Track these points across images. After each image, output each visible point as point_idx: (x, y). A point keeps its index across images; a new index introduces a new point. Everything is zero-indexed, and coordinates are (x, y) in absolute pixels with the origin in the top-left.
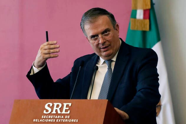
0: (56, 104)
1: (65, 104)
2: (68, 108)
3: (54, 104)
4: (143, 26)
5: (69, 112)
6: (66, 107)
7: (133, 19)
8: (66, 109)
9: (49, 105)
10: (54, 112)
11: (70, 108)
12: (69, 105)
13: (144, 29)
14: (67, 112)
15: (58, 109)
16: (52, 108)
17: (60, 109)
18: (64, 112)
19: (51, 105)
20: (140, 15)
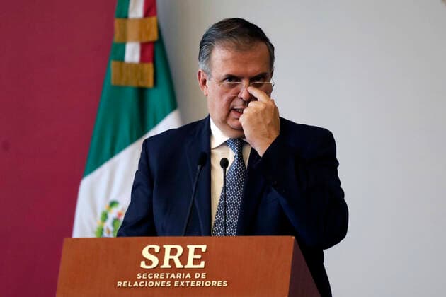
0: (168, 248)
1: (192, 248)
3: (164, 246)
5: (202, 265)
6: (195, 254)
8: (194, 259)
10: (166, 265)
11: (205, 256)
12: (201, 249)
14: (199, 264)
15: (176, 258)
16: (160, 255)
17: (179, 257)
18: (190, 265)
19: (157, 249)
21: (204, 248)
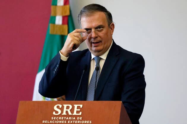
1: (76, 106)
2: (79, 110)
3: (64, 105)
9: (57, 106)
12: (80, 106)
15: (69, 111)
16: (62, 109)
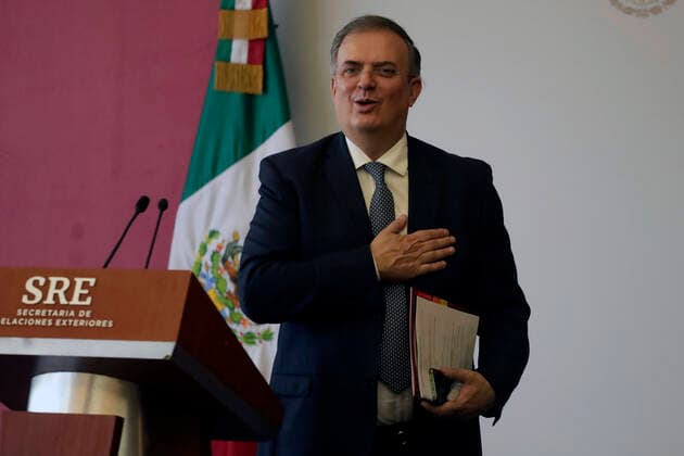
0: (54, 280)
1: (79, 281)
2: (86, 292)
3: (50, 278)
4: (246, 80)
5: (88, 301)
6: (83, 288)
7: (223, 64)
8: (81, 295)
9: (35, 281)
10: (50, 300)
11: (93, 291)
12: (89, 282)
13: (249, 90)
14: (85, 300)
15: (61, 293)
16: (45, 289)
17: (65, 292)
18: (75, 301)
19: (42, 281)
20: (240, 53)
21: (92, 281)
